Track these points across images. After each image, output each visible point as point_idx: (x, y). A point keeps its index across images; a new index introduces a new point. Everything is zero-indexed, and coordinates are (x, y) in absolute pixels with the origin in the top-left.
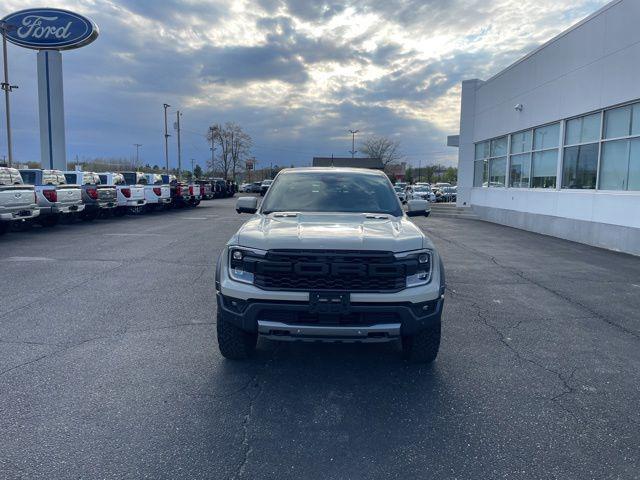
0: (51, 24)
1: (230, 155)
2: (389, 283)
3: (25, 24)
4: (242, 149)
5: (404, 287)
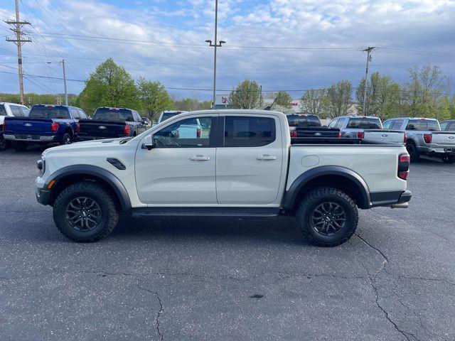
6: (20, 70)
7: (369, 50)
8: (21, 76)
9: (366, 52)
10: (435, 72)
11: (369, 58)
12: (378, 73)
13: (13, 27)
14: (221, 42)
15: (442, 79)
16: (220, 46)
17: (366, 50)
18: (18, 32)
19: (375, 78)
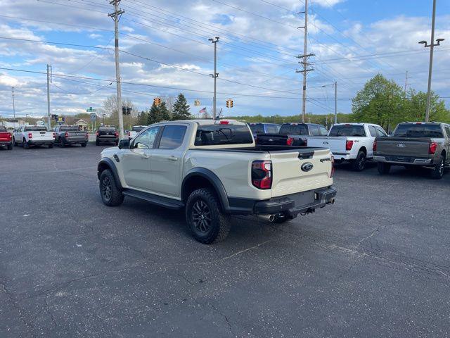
6: (304, 95)
8: (304, 99)
13: (301, 60)
14: (439, 40)
16: (438, 44)
18: (305, 64)
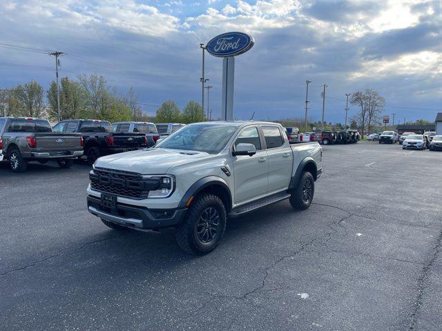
0: (229, 41)
1: (367, 113)
2: (138, 193)
3: (218, 43)
4: (377, 108)
5: (146, 198)
7: (57, 54)
9: (54, 57)
10: (101, 82)
11: (58, 63)
12: (67, 78)
15: (108, 88)
17: (54, 54)
19: (65, 83)
